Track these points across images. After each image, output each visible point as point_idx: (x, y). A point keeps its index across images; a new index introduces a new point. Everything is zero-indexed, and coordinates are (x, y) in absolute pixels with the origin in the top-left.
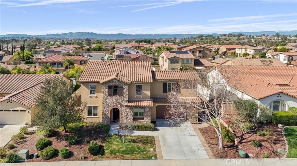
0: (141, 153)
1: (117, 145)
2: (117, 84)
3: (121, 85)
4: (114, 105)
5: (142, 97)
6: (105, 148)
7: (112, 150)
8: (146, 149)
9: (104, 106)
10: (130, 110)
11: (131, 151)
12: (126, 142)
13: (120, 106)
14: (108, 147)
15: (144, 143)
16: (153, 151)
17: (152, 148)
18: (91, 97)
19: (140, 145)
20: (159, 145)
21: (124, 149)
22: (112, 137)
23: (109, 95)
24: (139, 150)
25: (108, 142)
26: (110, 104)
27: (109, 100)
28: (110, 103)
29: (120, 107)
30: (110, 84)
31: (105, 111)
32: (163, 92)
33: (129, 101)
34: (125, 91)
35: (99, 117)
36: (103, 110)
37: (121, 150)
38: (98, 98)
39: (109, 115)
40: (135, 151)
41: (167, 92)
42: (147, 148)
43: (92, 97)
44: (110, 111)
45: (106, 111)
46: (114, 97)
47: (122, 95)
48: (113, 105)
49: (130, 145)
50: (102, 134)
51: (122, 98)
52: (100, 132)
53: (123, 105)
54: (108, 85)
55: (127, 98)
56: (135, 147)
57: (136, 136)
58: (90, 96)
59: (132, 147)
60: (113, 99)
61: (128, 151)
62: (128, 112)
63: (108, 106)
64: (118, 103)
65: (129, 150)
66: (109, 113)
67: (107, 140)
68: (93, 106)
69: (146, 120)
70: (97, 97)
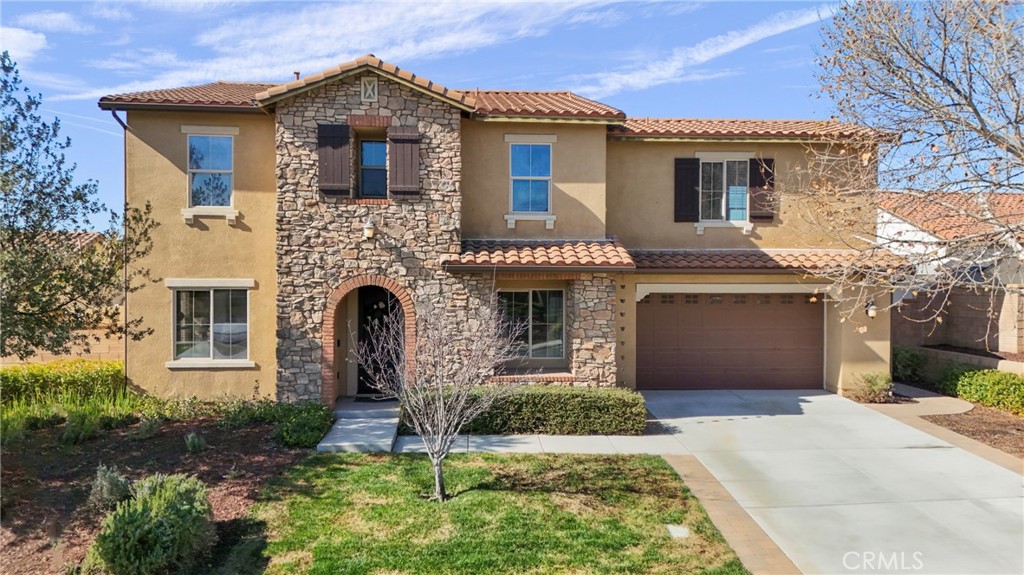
0: (604, 561)
1: (378, 513)
2: (384, 112)
3: (411, 120)
4: (364, 264)
5: (550, 226)
6: (274, 536)
7: (338, 551)
8: (636, 531)
9: (288, 274)
10: (474, 302)
11: (507, 545)
12: (460, 488)
13: (403, 271)
14: (302, 529)
15: (602, 494)
16: (696, 539)
17: (678, 521)
18: (196, 222)
19: (574, 506)
20: (727, 500)
21: (446, 532)
22: (341, 463)
23: (325, 192)
24: (574, 537)
25: (306, 491)
26: (330, 260)
27: (325, 228)
28: (330, 250)
29: (402, 282)
30: (333, 116)
31: (300, 307)
32: (672, 217)
33: (469, 239)
34: (436, 167)
35: (257, 368)
36: (282, 298)
37: (420, 541)
38: (247, 229)
39: (326, 339)
40: (540, 547)
41: (697, 221)
42: (640, 521)
43: (204, 221)
44: (331, 311)
45: (307, 306)
46: (363, 211)
47: (417, 193)
48: (355, 264)
49: (491, 509)
50: (268, 454)
51: (420, 215)
52: (249, 446)
53: (428, 264)
54: (313, 124)
55: (456, 216)
56: (538, 520)
57: (527, 458)
58: (189, 212)
59: (511, 521)
60: (356, 224)
61: (479, 545)
62: (461, 314)
63: (318, 273)
64: (390, 249)
65: (489, 537)
66: (329, 324)
67: (301, 482)
68: (216, 291)
69: (587, 370)
70: (239, 223)
